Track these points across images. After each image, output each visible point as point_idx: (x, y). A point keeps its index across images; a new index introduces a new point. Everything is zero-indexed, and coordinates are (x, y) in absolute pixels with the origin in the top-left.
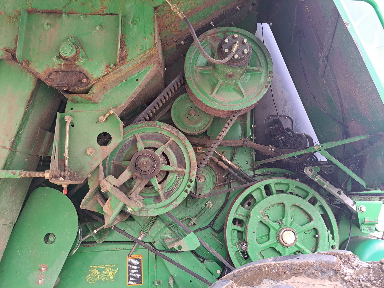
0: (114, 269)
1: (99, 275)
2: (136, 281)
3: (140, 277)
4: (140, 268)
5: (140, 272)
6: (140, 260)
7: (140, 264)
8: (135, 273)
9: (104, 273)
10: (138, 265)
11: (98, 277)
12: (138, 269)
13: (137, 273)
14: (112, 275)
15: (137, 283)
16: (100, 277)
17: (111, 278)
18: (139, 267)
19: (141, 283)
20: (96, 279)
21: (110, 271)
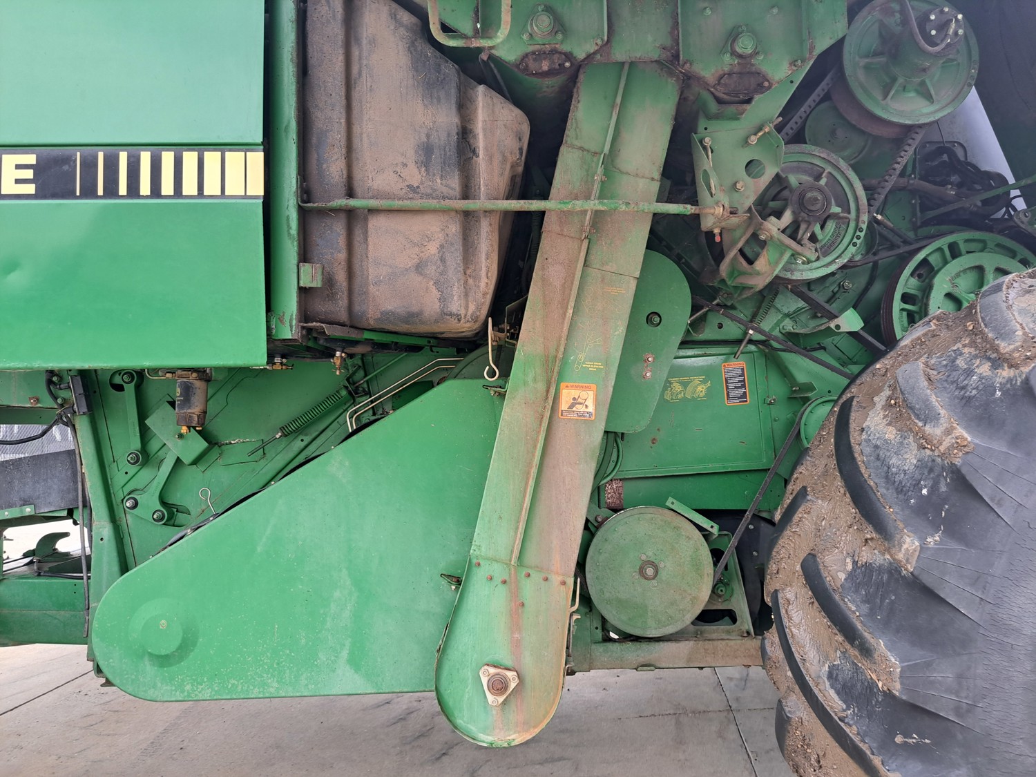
0: (704, 382)
1: (683, 391)
2: (739, 398)
3: (745, 393)
4: (744, 381)
5: (744, 386)
6: (743, 370)
7: (743, 375)
8: (736, 387)
9: (689, 388)
10: (740, 376)
11: (682, 394)
12: (740, 381)
13: (739, 387)
14: (701, 391)
15: (740, 402)
16: (684, 394)
17: (701, 395)
18: (741, 379)
19: (746, 401)
20: (680, 396)
21: (700, 385)
